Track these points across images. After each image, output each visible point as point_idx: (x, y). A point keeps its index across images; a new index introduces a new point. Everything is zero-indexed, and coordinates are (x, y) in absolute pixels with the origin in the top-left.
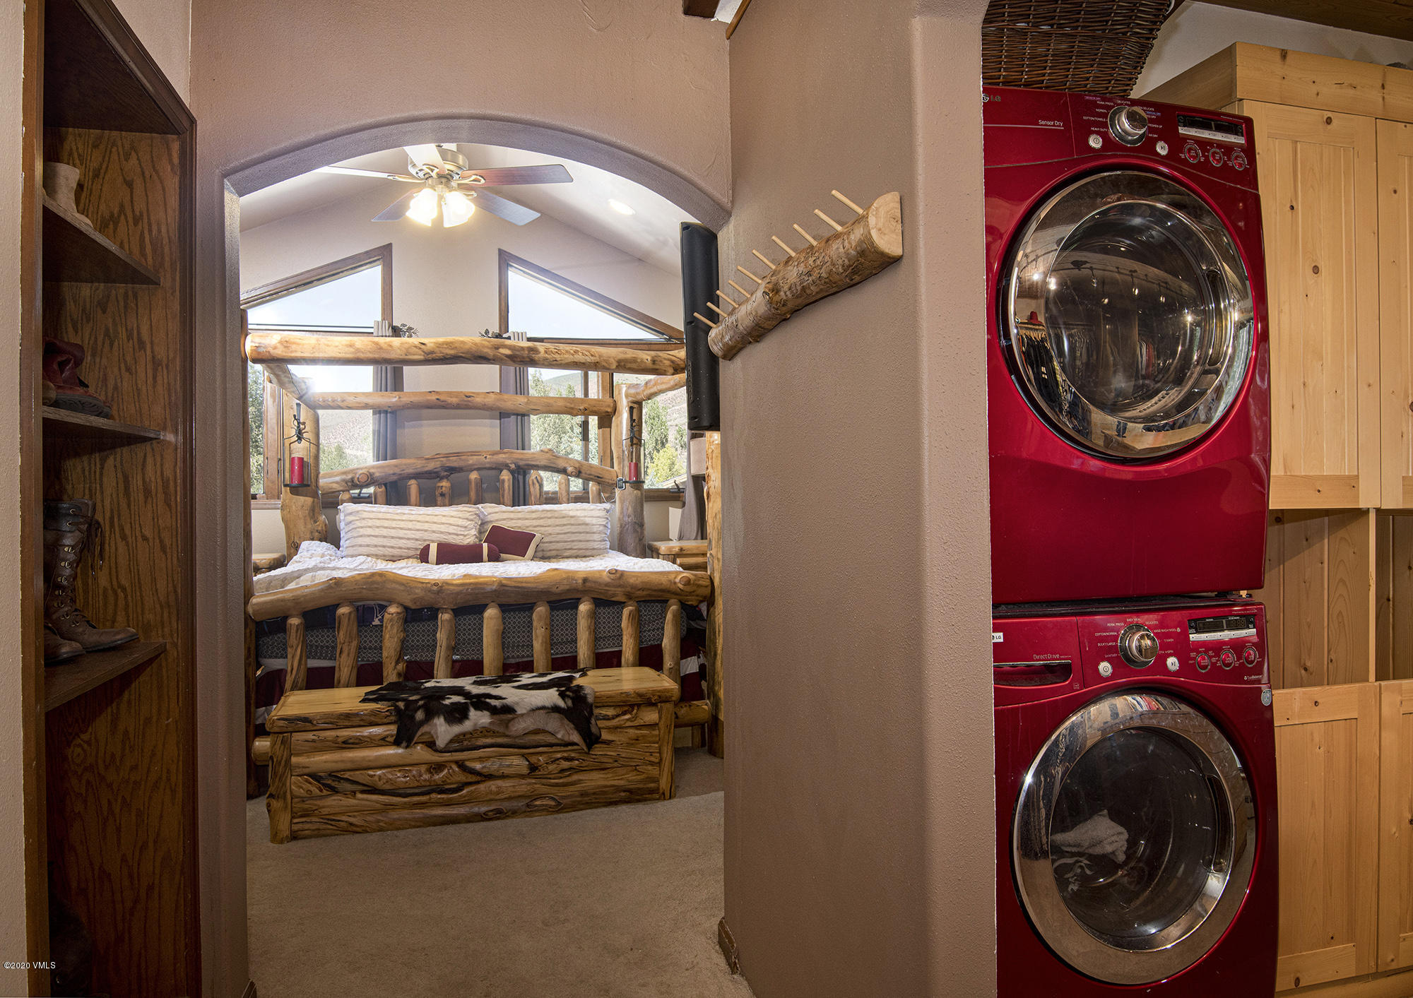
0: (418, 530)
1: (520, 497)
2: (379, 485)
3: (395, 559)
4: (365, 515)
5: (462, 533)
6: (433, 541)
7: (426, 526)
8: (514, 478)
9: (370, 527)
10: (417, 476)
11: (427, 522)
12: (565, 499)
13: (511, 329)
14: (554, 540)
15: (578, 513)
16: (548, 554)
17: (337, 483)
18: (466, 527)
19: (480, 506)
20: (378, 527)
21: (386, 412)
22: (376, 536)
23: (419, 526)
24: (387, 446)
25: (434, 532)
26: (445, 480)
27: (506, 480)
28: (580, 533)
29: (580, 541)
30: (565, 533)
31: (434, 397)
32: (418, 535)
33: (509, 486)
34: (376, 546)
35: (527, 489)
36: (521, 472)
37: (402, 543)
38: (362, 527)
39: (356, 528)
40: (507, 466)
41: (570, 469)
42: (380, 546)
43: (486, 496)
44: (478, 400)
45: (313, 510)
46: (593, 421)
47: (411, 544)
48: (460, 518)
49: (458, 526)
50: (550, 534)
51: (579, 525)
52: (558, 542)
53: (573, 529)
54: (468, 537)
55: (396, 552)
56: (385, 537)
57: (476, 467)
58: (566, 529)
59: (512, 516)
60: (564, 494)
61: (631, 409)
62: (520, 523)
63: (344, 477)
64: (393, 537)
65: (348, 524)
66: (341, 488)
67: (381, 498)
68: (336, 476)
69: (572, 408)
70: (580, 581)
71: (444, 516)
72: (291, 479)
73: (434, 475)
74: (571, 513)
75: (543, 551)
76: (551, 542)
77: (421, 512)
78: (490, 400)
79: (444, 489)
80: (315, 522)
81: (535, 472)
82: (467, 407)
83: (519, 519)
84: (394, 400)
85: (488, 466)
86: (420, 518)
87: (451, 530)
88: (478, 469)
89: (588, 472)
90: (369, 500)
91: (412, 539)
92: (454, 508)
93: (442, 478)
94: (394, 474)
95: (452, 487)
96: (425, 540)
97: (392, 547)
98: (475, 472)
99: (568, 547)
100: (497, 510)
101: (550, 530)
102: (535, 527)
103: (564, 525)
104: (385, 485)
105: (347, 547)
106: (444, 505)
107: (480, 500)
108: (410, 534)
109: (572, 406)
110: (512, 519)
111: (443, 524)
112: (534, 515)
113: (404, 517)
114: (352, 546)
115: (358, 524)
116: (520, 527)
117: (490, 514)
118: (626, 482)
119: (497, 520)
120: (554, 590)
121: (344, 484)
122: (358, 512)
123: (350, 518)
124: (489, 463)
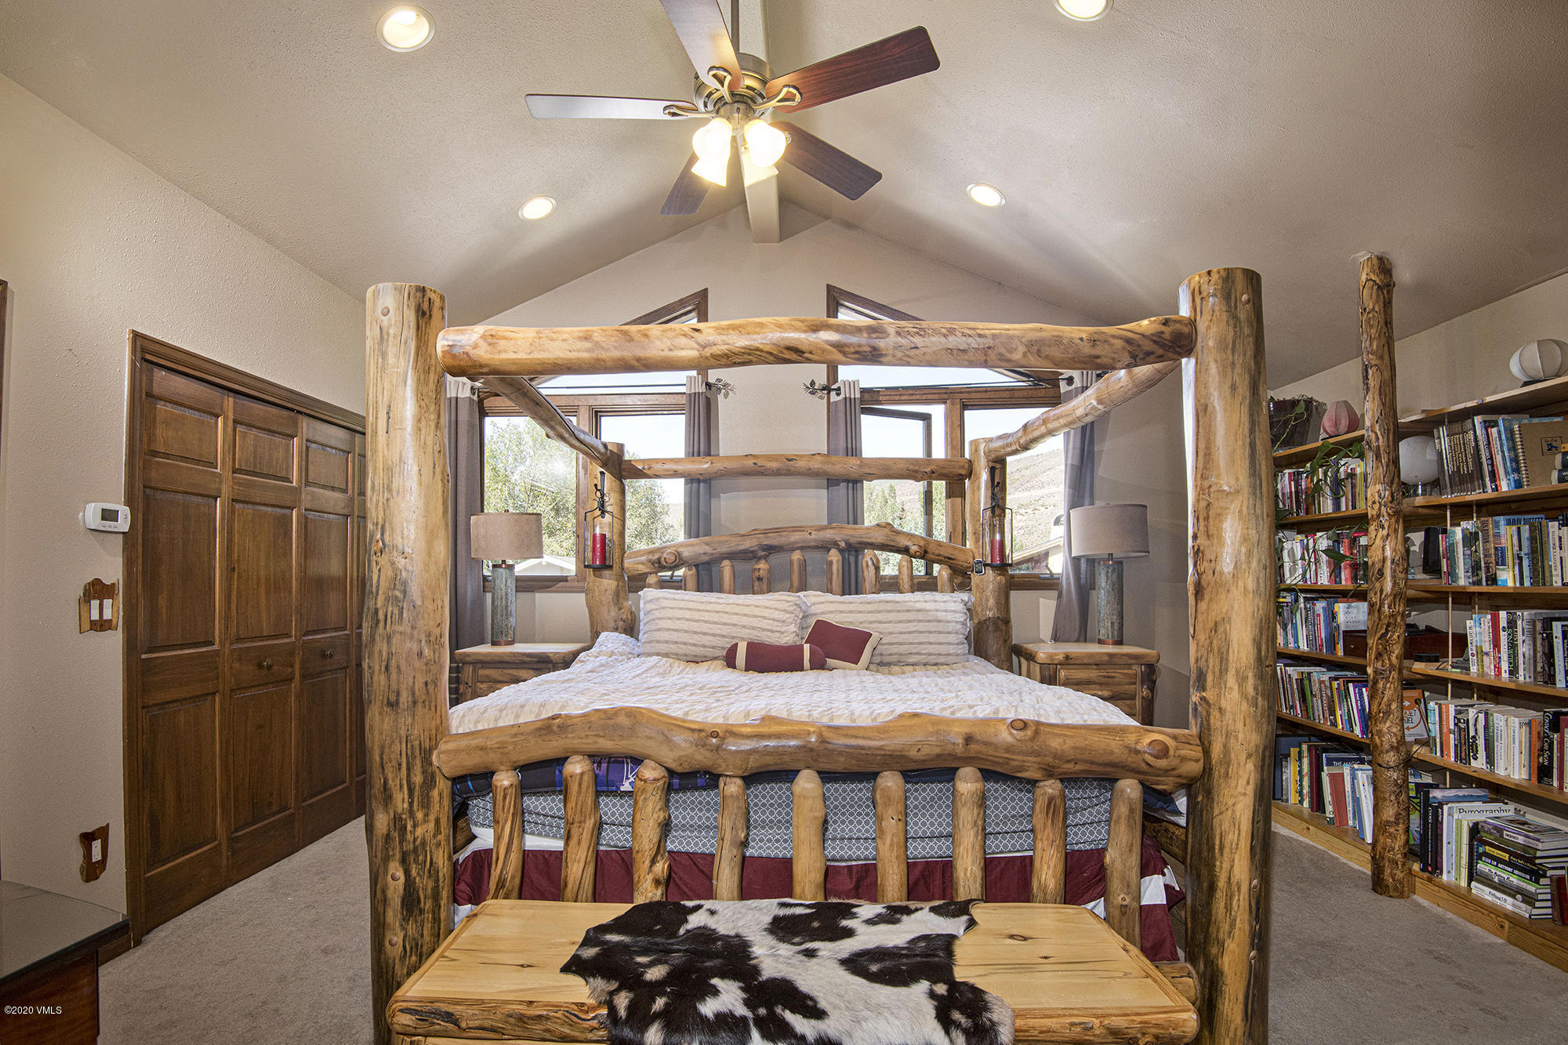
0: (725, 624)
1: (851, 585)
2: (689, 566)
3: (697, 659)
4: (665, 603)
5: (779, 629)
6: (743, 639)
7: (735, 619)
8: (843, 557)
9: (670, 619)
10: (731, 556)
11: (736, 614)
12: (907, 586)
13: (840, 378)
14: (896, 640)
15: (928, 606)
16: (887, 659)
17: (643, 564)
18: (783, 622)
19: (801, 594)
20: (678, 619)
21: (699, 481)
22: (676, 630)
23: (726, 619)
24: (698, 520)
25: (744, 627)
26: (763, 561)
27: (835, 562)
28: (930, 632)
29: (931, 643)
30: (910, 633)
31: (750, 462)
32: (725, 630)
33: (838, 570)
34: (676, 643)
35: (860, 573)
36: (853, 550)
37: (706, 640)
38: (661, 619)
39: (654, 620)
40: (835, 544)
41: (914, 549)
42: (681, 643)
43: (811, 580)
44: (801, 464)
45: (617, 594)
46: (939, 487)
47: (716, 642)
48: (776, 609)
49: (774, 620)
50: (891, 633)
51: (929, 621)
52: (901, 644)
53: (921, 627)
54: (786, 634)
55: (699, 651)
56: (686, 632)
57: (799, 545)
58: (912, 627)
59: (842, 607)
60: (905, 578)
61: (992, 470)
62: (851, 618)
63: (650, 557)
64: (695, 633)
65: (647, 613)
66: (648, 570)
67: (691, 582)
68: (642, 555)
69: (916, 471)
70: (960, 741)
71: (758, 606)
72: (594, 560)
73: (749, 556)
74: (918, 606)
75: (881, 654)
76: (891, 644)
77: (731, 601)
78: (816, 464)
79: (761, 571)
80: (620, 609)
81: (870, 551)
82: (789, 473)
83: (851, 612)
84: (706, 466)
85: (813, 544)
86: (728, 609)
87: (765, 624)
88: (802, 548)
89: (937, 552)
90: (679, 584)
91: (718, 635)
92: (770, 596)
93: (759, 559)
94: (705, 554)
95: (770, 571)
96: (733, 638)
97: (695, 645)
98: (798, 552)
99: (914, 651)
100: (822, 599)
101: (890, 627)
102: (871, 622)
103: (909, 621)
104: (697, 566)
105: (644, 643)
106: (762, 592)
107: (803, 587)
108: (716, 629)
109: (917, 468)
110: (841, 612)
111: (755, 616)
112: (870, 607)
113: (710, 607)
114: (650, 642)
115: (657, 614)
116: (851, 623)
117: (814, 604)
118: (986, 565)
119: (823, 613)
120: (913, 753)
121: (650, 564)
122: (658, 599)
123: (652, 606)
124: (815, 540)
